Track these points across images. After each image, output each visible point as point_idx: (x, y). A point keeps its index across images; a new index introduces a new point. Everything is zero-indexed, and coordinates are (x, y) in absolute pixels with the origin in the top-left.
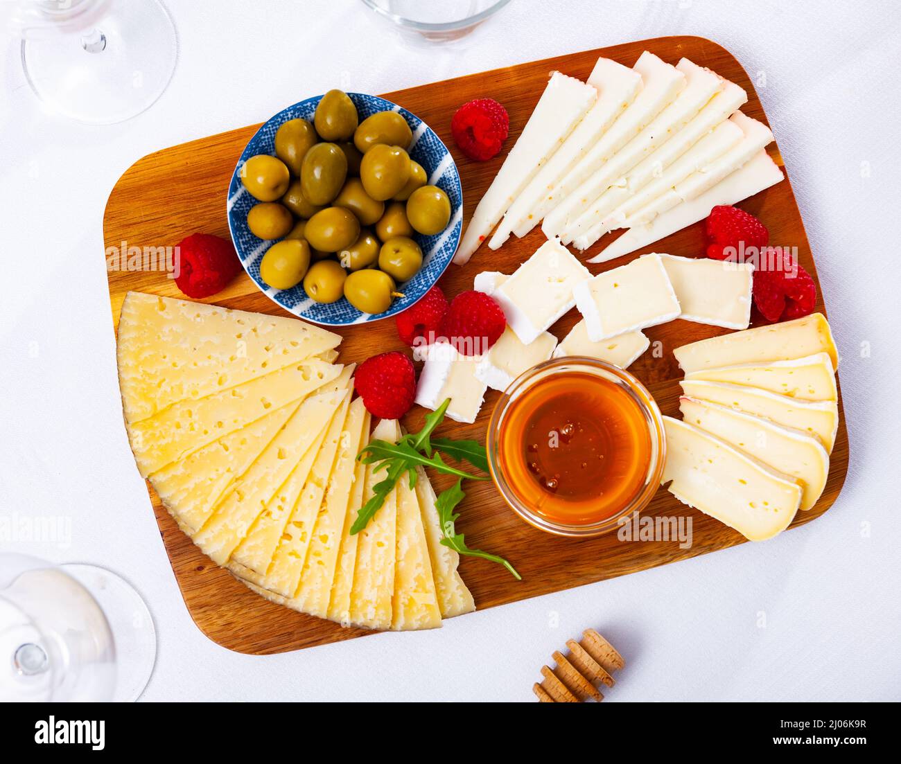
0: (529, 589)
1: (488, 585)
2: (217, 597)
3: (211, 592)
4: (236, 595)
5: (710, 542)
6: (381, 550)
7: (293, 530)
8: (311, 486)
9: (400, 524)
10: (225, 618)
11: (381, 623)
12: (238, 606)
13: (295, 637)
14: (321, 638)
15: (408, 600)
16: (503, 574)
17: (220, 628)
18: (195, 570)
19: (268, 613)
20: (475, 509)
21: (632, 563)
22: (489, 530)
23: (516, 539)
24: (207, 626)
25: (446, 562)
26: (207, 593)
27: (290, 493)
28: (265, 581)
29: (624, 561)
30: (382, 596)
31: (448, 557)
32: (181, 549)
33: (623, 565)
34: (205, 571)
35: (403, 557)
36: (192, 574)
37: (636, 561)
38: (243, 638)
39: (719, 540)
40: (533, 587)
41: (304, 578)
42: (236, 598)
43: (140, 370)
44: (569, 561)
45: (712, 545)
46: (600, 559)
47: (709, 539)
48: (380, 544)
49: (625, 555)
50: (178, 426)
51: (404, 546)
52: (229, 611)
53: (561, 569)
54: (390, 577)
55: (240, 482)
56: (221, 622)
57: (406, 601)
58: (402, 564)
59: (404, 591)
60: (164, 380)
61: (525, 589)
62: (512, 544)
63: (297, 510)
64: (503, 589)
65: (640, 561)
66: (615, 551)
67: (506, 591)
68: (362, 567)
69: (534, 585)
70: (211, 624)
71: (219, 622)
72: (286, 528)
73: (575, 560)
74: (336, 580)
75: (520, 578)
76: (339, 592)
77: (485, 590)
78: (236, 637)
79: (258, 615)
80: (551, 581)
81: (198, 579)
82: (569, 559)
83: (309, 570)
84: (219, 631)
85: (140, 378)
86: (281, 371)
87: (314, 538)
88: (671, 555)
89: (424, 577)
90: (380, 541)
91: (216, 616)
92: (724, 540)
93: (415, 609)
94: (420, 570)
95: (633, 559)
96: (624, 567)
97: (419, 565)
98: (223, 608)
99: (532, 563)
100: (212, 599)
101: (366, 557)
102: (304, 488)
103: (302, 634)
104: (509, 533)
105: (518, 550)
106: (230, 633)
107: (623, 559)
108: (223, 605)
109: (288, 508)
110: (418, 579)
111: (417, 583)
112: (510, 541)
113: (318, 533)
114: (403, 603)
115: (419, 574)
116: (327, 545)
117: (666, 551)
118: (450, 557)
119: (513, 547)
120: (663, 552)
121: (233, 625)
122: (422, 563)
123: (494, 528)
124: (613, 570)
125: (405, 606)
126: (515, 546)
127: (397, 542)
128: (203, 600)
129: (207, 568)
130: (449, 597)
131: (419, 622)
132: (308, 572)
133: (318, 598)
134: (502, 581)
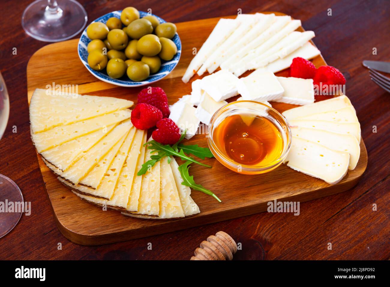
0: (225, 206)
1: (205, 205)
2: (71, 210)
3: (68, 208)
4: (81, 209)
5: (310, 187)
6: (153, 183)
7: (110, 172)
8: (119, 156)
9: (162, 174)
10: (75, 219)
11: (154, 212)
12: (82, 214)
13: (110, 227)
14: (123, 228)
15: (167, 205)
16: (212, 200)
17: (72, 224)
18: (60, 198)
19: (97, 217)
20: (197, 173)
21: (274, 195)
22: (204, 182)
23: (217, 186)
24: (66, 222)
25: (185, 192)
26: (66, 208)
27: (109, 157)
28: (96, 192)
29: (270, 195)
30: (154, 201)
31: (185, 190)
32: (54, 190)
33: (270, 196)
34: (66, 199)
35: (164, 187)
36: (59, 200)
37: (275, 195)
38: (84, 228)
39: (314, 186)
40: (228, 206)
41: (116, 192)
42: (80, 210)
43: (40, 113)
44: (243, 195)
45: (311, 188)
46: (259, 194)
47: (309, 186)
48: (152, 181)
49: (270, 192)
50: (56, 133)
51: (164, 182)
52: (77, 216)
53: (240, 198)
54: (157, 194)
55: (85, 153)
56: (72, 221)
57: (166, 206)
58: (163, 190)
59: (164, 201)
60: (51, 117)
61: (223, 207)
62: (216, 188)
63: (112, 165)
64: (213, 206)
65: (277, 195)
66: (265, 191)
67: (214, 207)
68: (144, 190)
69: (228, 205)
70: (68, 222)
71: (71, 221)
72: (107, 172)
73: (246, 195)
74: (131, 194)
75: (220, 201)
76: (133, 199)
77: (204, 207)
78: (80, 228)
79: (91, 218)
80: (236, 203)
81: (62, 202)
82: (244, 194)
83: (118, 189)
84: (71, 225)
85: (40, 115)
86: (105, 114)
87: (120, 177)
88: (292, 192)
89: (174, 195)
90: (153, 179)
91: (70, 218)
92: (316, 186)
93: (170, 209)
94: (172, 193)
95: (274, 194)
96: (270, 197)
97: (171, 190)
98: (74, 215)
99: (226, 196)
100: (69, 211)
101: (146, 186)
102: (116, 157)
103: (114, 226)
104: (214, 183)
105: (219, 190)
106: (77, 226)
107: (269, 194)
108: (74, 213)
109: (108, 163)
110: (171, 196)
111: (171, 198)
112: (215, 187)
113: (122, 174)
114: (164, 207)
115: (172, 194)
116: (127, 178)
117: (290, 191)
118: (186, 190)
119: (216, 189)
120: (288, 191)
121: (78, 222)
122: (173, 190)
123: (207, 181)
124: (265, 198)
125: (166, 208)
126: (217, 188)
127: (161, 181)
128: (64, 211)
129: (66, 198)
130: (187, 206)
131: (173, 214)
132: (118, 190)
133: (122, 200)
134: (212, 203)
